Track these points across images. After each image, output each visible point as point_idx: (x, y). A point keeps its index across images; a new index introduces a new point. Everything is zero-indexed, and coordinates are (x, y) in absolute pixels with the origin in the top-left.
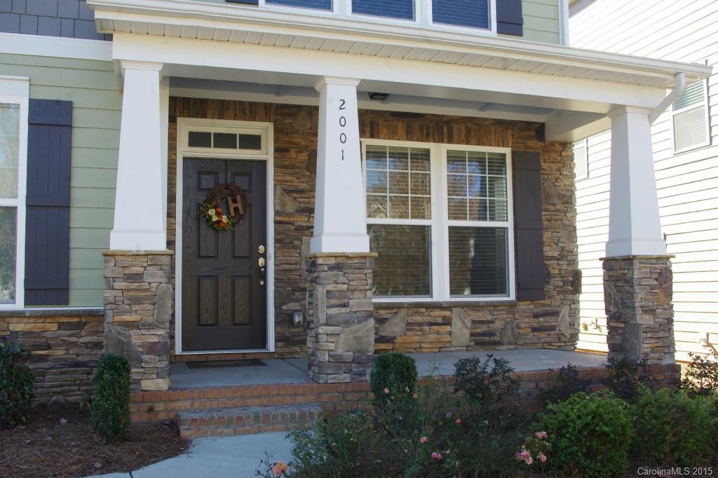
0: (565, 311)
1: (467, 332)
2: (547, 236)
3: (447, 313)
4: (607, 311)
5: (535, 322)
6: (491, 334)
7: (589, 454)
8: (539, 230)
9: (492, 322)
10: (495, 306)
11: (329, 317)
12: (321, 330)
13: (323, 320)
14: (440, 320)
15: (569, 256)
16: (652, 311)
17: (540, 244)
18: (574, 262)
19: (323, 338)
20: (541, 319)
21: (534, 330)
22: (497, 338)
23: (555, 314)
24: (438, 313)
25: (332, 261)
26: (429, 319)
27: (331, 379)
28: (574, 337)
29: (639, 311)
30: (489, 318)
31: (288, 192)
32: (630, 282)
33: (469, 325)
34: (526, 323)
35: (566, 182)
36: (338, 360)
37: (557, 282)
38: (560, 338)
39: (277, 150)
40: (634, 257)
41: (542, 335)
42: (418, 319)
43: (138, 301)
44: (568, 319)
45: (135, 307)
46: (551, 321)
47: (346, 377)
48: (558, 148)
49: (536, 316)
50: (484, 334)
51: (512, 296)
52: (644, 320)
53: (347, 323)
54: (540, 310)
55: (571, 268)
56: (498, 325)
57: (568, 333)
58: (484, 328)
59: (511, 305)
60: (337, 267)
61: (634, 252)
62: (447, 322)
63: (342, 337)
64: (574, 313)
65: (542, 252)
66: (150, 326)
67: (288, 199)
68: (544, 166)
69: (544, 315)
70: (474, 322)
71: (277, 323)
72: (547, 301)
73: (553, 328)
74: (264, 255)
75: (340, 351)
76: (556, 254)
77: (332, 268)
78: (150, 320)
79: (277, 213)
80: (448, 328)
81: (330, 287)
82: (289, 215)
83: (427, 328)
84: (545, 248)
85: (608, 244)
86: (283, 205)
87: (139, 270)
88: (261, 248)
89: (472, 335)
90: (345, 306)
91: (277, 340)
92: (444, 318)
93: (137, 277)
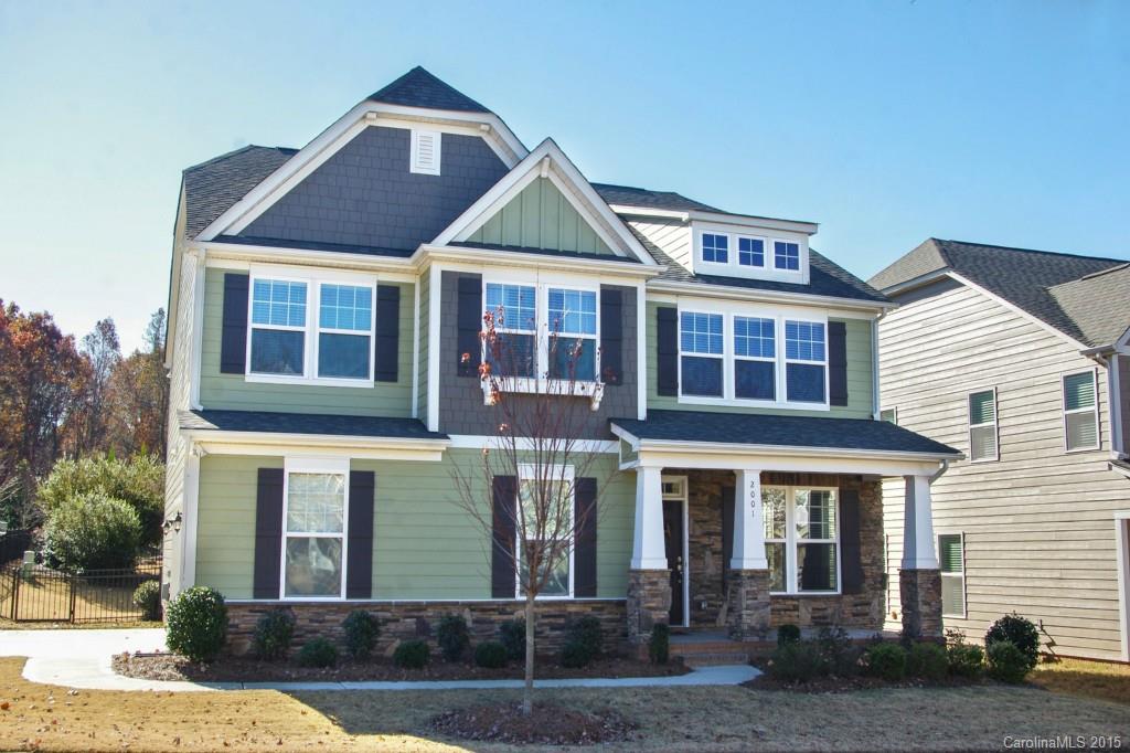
0: (875, 602)
1: (809, 616)
2: (863, 549)
3: (796, 603)
4: (902, 603)
5: (854, 610)
6: (825, 618)
7: (887, 667)
8: (858, 544)
9: (825, 609)
10: (827, 597)
11: (748, 606)
12: (744, 612)
13: (744, 606)
14: (791, 608)
15: (879, 562)
16: (928, 604)
17: (858, 554)
18: (882, 567)
19: (744, 616)
20: (859, 608)
21: (854, 615)
22: (829, 620)
23: (869, 604)
24: (789, 602)
25: (749, 574)
26: (785, 607)
27: (749, 639)
28: (882, 621)
29: (920, 603)
30: (824, 606)
31: (697, 522)
32: (915, 585)
33: (810, 610)
34: (848, 610)
35: (876, 510)
36: (752, 629)
37: (870, 581)
38: (872, 621)
39: (690, 494)
40: (917, 570)
41: (860, 619)
42: (778, 606)
43: (654, 596)
44: (878, 608)
45: (655, 599)
46: (866, 609)
47: (756, 639)
48: (871, 486)
49: (856, 605)
50: (819, 617)
51: (839, 591)
52: (924, 609)
53: (756, 608)
54: (858, 601)
55: (879, 572)
56: (830, 611)
57: (877, 617)
58: (820, 614)
59: (837, 597)
60: (751, 577)
61: (918, 567)
62: (796, 608)
63: (755, 617)
64: (882, 604)
65: (859, 558)
66: (660, 609)
67: (697, 526)
68: (862, 499)
69: (861, 604)
70: (813, 609)
71: (691, 608)
72: (863, 595)
73: (867, 614)
74: (682, 563)
75: (753, 624)
76: (869, 561)
77: (749, 578)
78: (661, 605)
79: (690, 536)
80: (796, 613)
81: (749, 589)
82: (697, 537)
83: (782, 613)
84: (862, 558)
85: (903, 561)
86: (694, 530)
87: (655, 579)
88: (680, 559)
89: (812, 618)
90: (756, 599)
91: (691, 619)
92: (794, 606)
93: (655, 583)
